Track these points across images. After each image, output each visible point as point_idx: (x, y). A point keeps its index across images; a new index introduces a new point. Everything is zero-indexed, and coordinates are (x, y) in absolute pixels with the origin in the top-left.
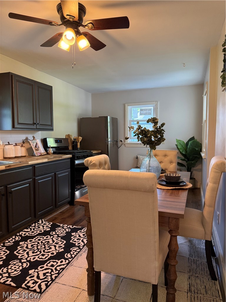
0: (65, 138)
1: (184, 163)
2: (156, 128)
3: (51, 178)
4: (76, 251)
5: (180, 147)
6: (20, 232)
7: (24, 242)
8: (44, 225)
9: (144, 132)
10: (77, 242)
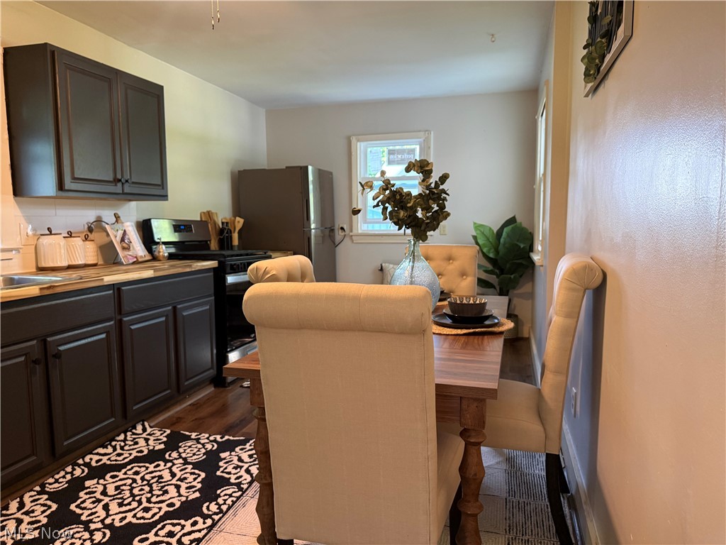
0: (199, 219)
1: (492, 279)
2: (428, 187)
3: (163, 319)
4: (230, 496)
5: (483, 242)
6: (85, 456)
7: (95, 481)
8: (148, 437)
9: (398, 197)
10: (234, 474)
